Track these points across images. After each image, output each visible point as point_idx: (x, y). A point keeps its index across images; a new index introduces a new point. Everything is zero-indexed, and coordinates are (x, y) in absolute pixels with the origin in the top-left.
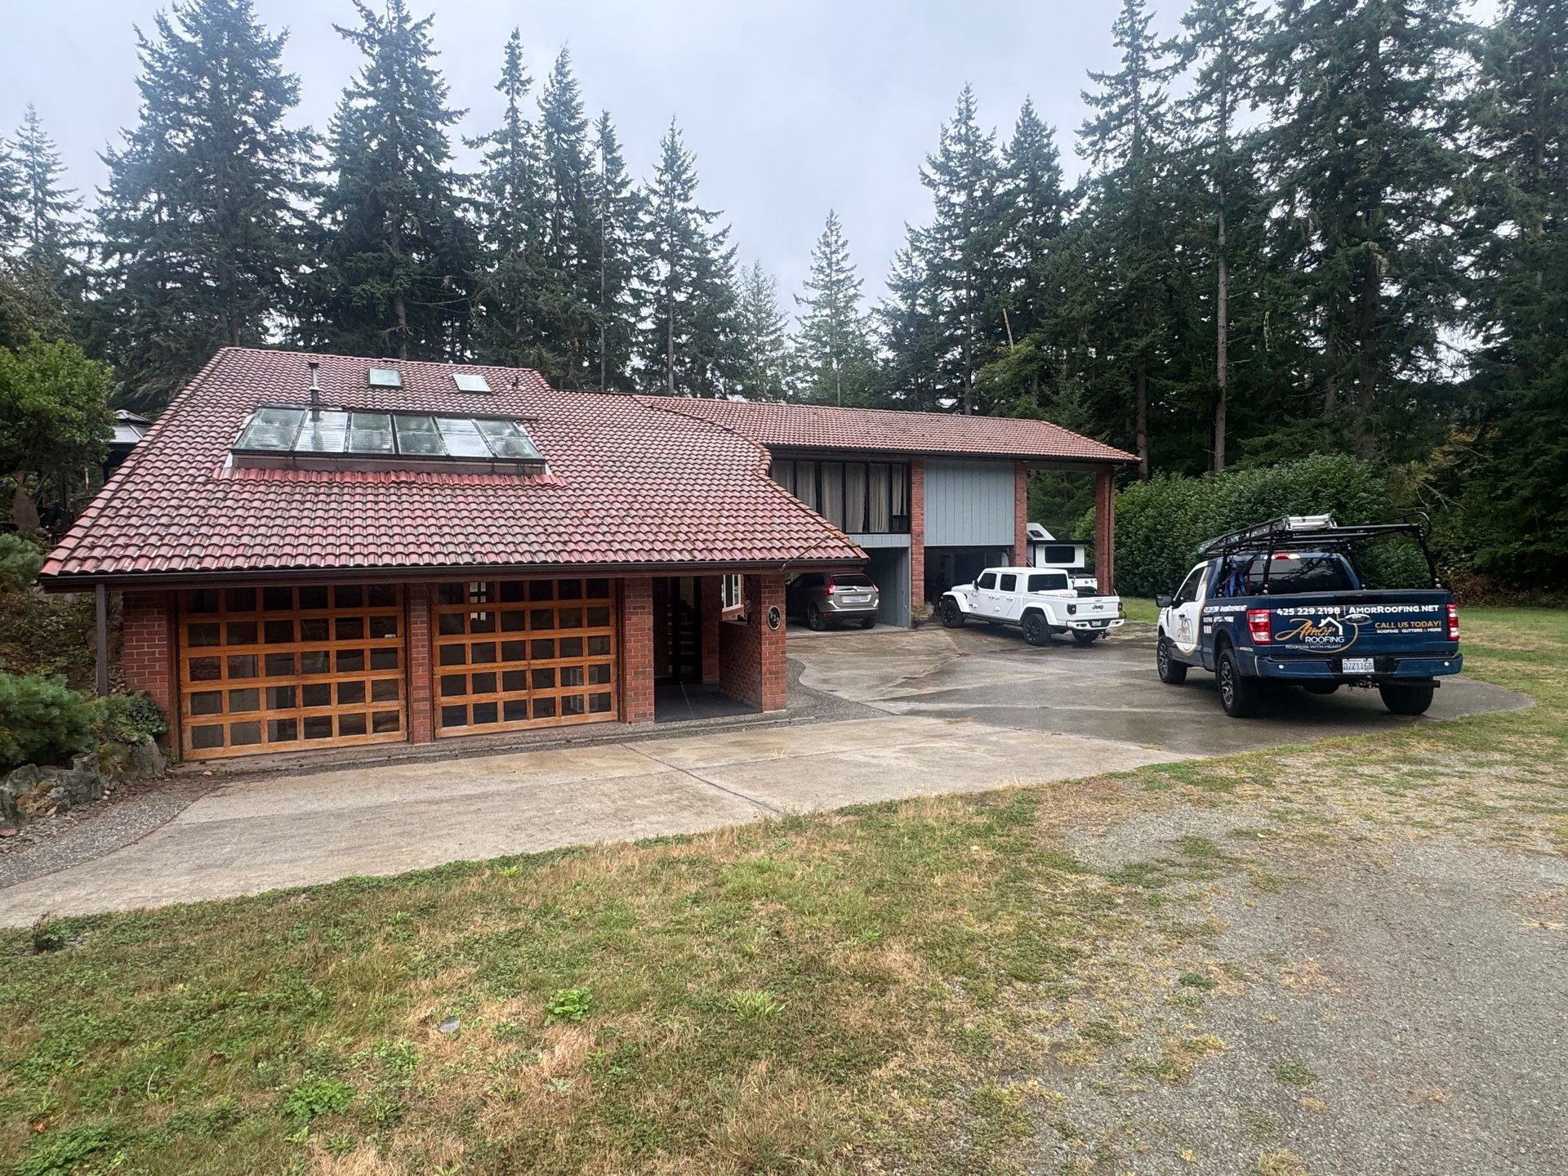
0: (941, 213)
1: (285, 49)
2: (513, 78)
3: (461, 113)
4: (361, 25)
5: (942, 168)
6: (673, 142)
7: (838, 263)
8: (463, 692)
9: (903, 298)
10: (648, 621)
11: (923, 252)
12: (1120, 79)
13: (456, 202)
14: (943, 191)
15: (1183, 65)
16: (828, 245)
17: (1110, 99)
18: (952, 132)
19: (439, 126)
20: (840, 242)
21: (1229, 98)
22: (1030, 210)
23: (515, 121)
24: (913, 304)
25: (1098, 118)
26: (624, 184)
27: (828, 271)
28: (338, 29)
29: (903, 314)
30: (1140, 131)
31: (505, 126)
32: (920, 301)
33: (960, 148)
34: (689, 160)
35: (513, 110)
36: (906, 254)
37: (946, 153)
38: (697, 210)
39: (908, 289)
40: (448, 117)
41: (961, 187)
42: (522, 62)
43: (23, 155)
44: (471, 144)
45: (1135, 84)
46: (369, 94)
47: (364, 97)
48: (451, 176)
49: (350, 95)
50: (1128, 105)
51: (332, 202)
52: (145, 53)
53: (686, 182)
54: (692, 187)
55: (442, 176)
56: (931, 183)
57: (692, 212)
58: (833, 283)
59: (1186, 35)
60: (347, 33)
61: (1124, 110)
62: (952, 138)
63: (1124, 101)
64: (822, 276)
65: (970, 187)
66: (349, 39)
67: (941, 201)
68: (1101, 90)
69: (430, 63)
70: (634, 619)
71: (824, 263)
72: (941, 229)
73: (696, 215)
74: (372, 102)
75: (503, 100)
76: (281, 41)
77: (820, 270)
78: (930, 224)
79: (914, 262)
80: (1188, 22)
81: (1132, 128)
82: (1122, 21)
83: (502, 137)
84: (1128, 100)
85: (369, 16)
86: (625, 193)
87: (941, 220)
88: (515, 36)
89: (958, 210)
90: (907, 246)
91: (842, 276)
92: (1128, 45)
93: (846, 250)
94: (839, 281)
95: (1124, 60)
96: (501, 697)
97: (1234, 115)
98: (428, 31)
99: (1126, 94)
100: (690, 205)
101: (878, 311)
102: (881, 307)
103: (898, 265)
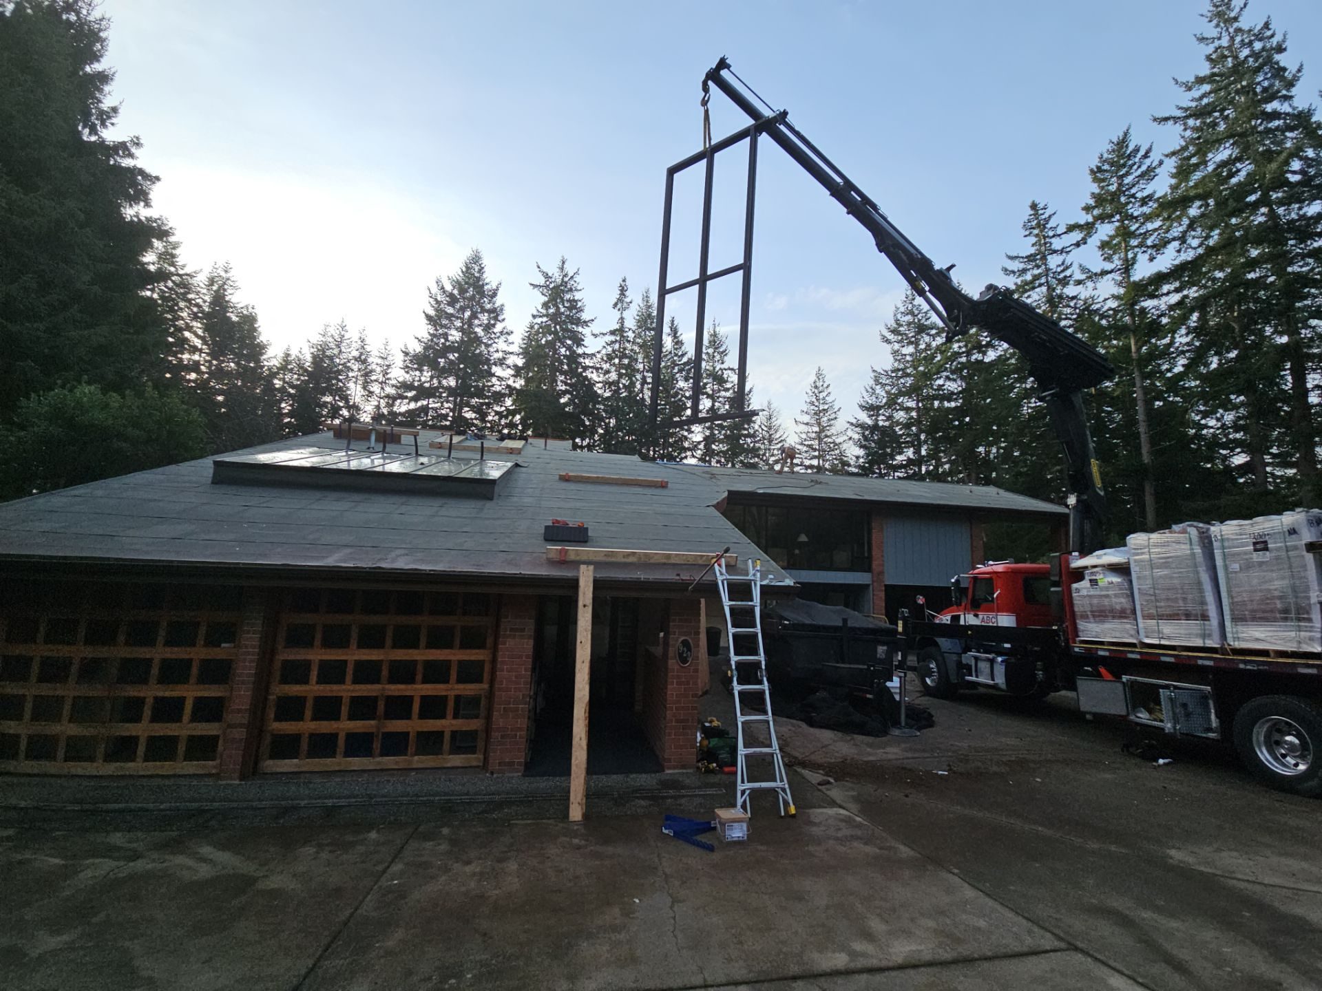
0: (896, 360)
1: (500, 293)
2: (621, 302)
3: (593, 320)
4: (541, 281)
5: (895, 332)
6: (715, 332)
7: (824, 399)
8: (299, 717)
9: (870, 416)
10: (527, 646)
11: (883, 385)
12: (1031, 258)
13: (585, 368)
14: (897, 346)
15: (1084, 241)
16: (816, 387)
17: (1024, 271)
18: (902, 309)
19: (580, 329)
20: (825, 385)
21: (1130, 255)
22: (963, 353)
23: (622, 323)
24: (877, 420)
25: (1016, 284)
26: (683, 355)
27: (817, 404)
28: (531, 284)
29: (869, 426)
30: (1051, 289)
31: (617, 326)
32: (881, 418)
33: (909, 318)
34: (724, 339)
35: (622, 318)
36: (871, 388)
37: (897, 321)
38: (729, 369)
39: (872, 409)
40: (586, 323)
41: (910, 343)
42: (627, 293)
43: (380, 361)
44: (595, 336)
45: (1044, 258)
46: (544, 316)
47: (540, 317)
48: (585, 355)
49: (534, 317)
50: (1040, 274)
51: (518, 371)
52: (431, 300)
53: (722, 352)
54: (726, 355)
55: (580, 355)
56: (888, 341)
57: (725, 370)
58: (820, 412)
59: (1087, 218)
60: (535, 286)
61: (1036, 277)
62: (902, 313)
63: (1036, 272)
64: (813, 407)
65: (917, 344)
66: (536, 289)
67: (895, 353)
68: (1016, 266)
69: (578, 296)
70: (510, 643)
71: (814, 400)
72: (896, 370)
73: (729, 372)
74: (545, 319)
75: (617, 315)
76: (497, 289)
77: (812, 403)
78: (889, 367)
79: (877, 392)
80: (1087, 209)
81: (1044, 289)
82: (1029, 221)
83: (613, 333)
84: (1040, 271)
85: (547, 276)
86: (685, 359)
87: (896, 364)
88: (624, 281)
89: (908, 358)
90: (872, 382)
91: (826, 407)
92: (1037, 235)
93: (830, 390)
94: (824, 410)
95: (1033, 245)
96: (345, 725)
97: (1136, 266)
98: (577, 278)
99: (1038, 267)
100: (725, 366)
101: (852, 424)
102: (854, 421)
103: (865, 394)
